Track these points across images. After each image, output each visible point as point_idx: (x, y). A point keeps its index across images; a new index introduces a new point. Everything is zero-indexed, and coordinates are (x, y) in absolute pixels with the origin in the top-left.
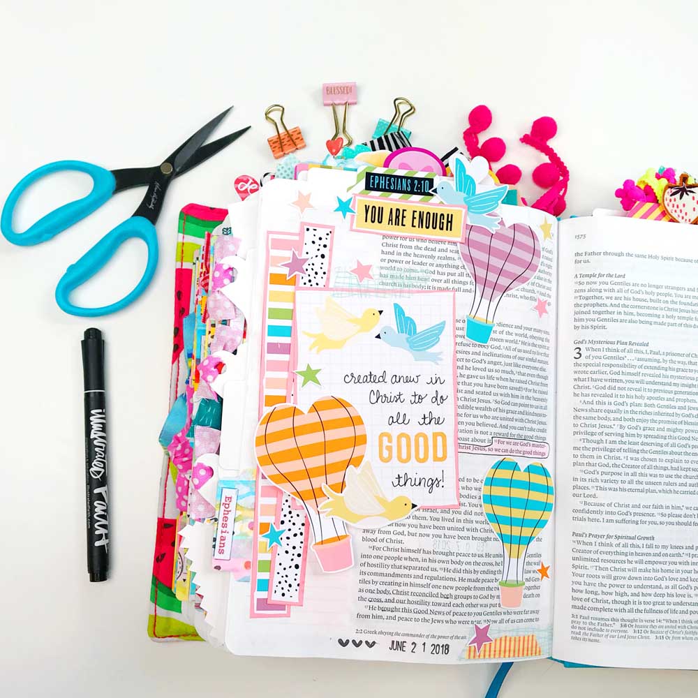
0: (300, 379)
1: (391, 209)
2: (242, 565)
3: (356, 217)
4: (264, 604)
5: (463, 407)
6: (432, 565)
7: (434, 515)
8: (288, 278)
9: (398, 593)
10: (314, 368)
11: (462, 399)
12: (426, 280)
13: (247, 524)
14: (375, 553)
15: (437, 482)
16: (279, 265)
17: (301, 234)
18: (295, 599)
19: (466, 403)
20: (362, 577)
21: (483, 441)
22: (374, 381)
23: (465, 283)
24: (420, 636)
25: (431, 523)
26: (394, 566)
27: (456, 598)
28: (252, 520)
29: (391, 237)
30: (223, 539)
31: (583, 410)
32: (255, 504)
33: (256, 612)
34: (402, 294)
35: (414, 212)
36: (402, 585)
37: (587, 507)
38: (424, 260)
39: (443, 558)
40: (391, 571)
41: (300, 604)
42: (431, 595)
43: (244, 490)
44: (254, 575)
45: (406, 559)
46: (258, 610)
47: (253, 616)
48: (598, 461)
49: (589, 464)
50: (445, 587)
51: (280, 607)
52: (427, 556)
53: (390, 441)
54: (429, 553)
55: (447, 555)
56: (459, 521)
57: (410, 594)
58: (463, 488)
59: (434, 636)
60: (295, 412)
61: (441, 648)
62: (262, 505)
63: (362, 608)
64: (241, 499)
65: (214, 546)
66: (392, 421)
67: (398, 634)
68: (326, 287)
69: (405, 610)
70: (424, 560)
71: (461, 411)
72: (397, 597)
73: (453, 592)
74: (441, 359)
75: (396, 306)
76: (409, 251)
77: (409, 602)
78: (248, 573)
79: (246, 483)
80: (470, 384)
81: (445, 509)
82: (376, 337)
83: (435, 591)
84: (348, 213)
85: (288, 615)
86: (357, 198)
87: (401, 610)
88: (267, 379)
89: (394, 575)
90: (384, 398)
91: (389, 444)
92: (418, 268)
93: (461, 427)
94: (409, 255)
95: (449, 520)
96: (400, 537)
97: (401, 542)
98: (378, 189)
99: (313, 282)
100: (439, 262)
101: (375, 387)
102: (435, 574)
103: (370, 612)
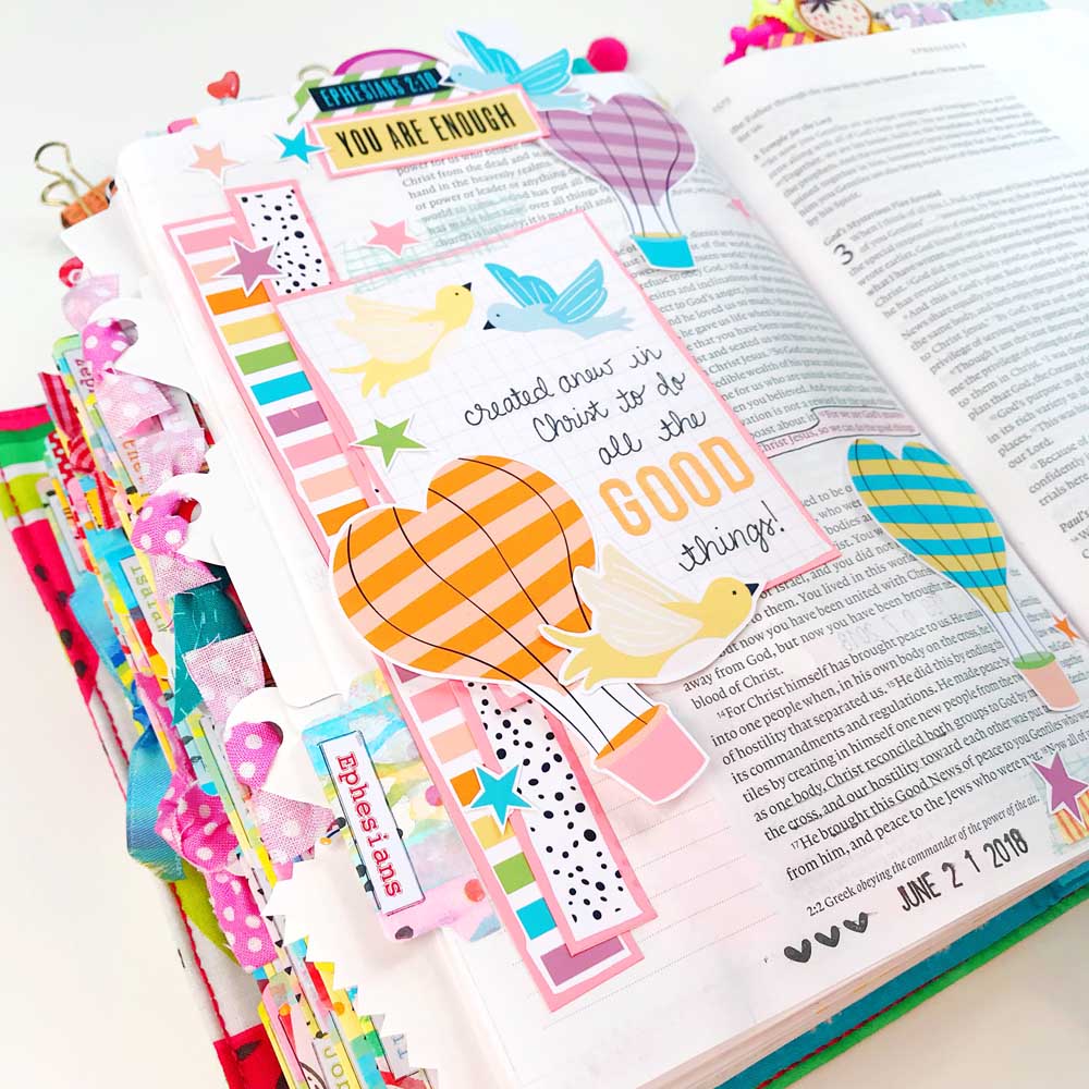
0: (375, 454)
1: (389, 127)
2: (463, 897)
3: (328, 157)
4: (565, 963)
5: (724, 381)
6: (868, 686)
7: (805, 588)
8: (248, 294)
9: (841, 779)
10: (390, 423)
11: (713, 369)
12: (519, 210)
13: (422, 795)
14: (738, 722)
15: (765, 527)
16: (218, 275)
17: (236, 212)
18: (631, 910)
19: (724, 373)
20: (744, 787)
21: (800, 421)
22: (529, 402)
23: (591, 193)
24: (948, 842)
25: (811, 606)
26: (795, 729)
27: (960, 727)
28: (431, 784)
29: (413, 166)
30: (380, 857)
31: (919, 327)
32: (417, 743)
33: (557, 990)
34: (490, 246)
35: (432, 119)
36: (836, 758)
37: (1050, 468)
38: (497, 183)
39: (879, 660)
40: (794, 741)
41: (649, 915)
42: (909, 746)
43: (374, 727)
44: (503, 905)
45: (808, 702)
46: (557, 983)
47: (555, 1003)
48: (1006, 386)
49: (996, 399)
50: (925, 716)
51: (606, 946)
52: (845, 675)
53: (626, 491)
54: (845, 665)
55: (883, 652)
56: (858, 577)
57: (864, 768)
58: (823, 515)
59: (974, 828)
60: (398, 518)
61: (1007, 845)
62: (433, 740)
63: (788, 852)
64: (376, 750)
65: (369, 886)
66: (608, 455)
67: (899, 867)
68: (334, 283)
69: (879, 808)
70: (846, 685)
71: (725, 390)
72: (844, 790)
73: (947, 717)
74: (630, 320)
75: (491, 267)
76: (460, 178)
77: (876, 786)
78: (486, 908)
79: (371, 710)
80: (710, 341)
81: (819, 567)
82: (485, 328)
83: (910, 734)
84: (309, 155)
85: (637, 957)
86: (314, 127)
87: (870, 813)
88: (302, 483)
89: (806, 748)
90: (567, 424)
91: (630, 499)
92: (494, 197)
93: (744, 415)
94: (465, 182)
95: (839, 585)
96: (767, 665)
97: (774, 673)
98: (344, 105)
99: (305, 283)
100: (525, 177)
101: (538, 410)
102: (884, 701)
103: (812, 853)
